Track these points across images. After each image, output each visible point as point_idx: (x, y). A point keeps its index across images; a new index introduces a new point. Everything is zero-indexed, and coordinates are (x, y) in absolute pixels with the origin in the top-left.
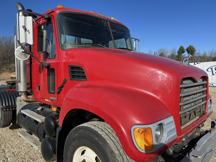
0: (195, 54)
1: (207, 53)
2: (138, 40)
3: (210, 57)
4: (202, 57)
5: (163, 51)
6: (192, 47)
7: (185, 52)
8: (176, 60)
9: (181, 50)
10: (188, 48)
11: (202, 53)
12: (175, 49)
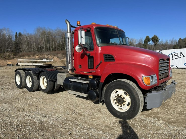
0: (158, 42)
1: (168, 42)
2: (128, 38)
3: (171, 45)
4: (165, 45)
5: (132, 40)
6: (156, 36)
7: (150, 41)
8: (143, 47)
9: (147, 40)
10: (152, 37)
11: (164, 42)
12: (142, 39)
